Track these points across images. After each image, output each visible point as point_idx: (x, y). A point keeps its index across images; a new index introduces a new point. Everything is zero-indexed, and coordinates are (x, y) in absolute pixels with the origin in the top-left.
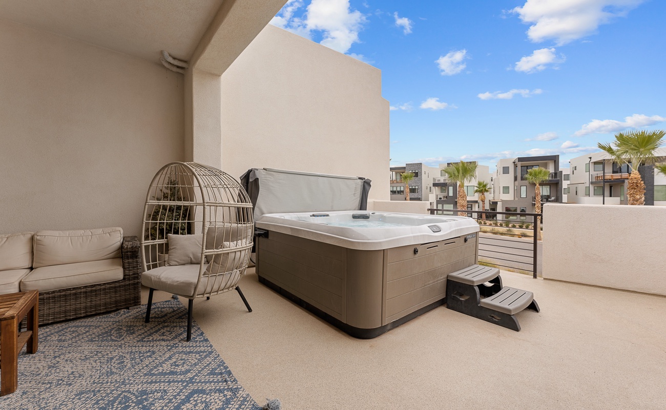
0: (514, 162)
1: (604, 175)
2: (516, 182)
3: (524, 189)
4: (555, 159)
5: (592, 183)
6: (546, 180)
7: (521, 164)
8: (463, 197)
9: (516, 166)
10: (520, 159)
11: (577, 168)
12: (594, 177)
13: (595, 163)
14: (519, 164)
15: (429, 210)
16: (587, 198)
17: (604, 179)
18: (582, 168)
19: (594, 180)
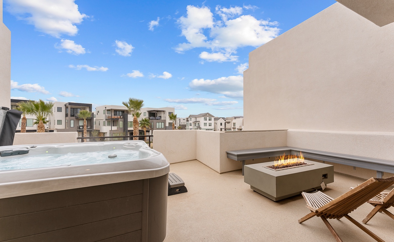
0: (65, 105)
1: (111, 116)
2: (67, 118)
3: (72, 122)
4: (90, 106)
5: (106, 120)
6: (89, 117)
7: (71, 107)
8: (42, 127)
9: (66, 108)
10: (70, 104)
11: (99, 112)
12: (107, 117)
13: (108, 110)
14: (69, 107)
15: (78, 138)
16: (104, 127)
17: (112, 118)
18: (101, 112)
19: (107, 118)
